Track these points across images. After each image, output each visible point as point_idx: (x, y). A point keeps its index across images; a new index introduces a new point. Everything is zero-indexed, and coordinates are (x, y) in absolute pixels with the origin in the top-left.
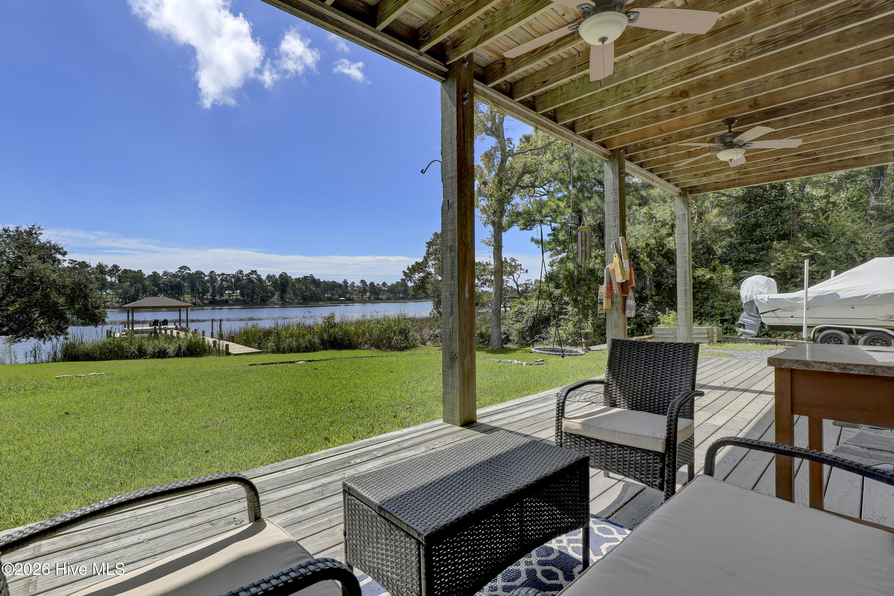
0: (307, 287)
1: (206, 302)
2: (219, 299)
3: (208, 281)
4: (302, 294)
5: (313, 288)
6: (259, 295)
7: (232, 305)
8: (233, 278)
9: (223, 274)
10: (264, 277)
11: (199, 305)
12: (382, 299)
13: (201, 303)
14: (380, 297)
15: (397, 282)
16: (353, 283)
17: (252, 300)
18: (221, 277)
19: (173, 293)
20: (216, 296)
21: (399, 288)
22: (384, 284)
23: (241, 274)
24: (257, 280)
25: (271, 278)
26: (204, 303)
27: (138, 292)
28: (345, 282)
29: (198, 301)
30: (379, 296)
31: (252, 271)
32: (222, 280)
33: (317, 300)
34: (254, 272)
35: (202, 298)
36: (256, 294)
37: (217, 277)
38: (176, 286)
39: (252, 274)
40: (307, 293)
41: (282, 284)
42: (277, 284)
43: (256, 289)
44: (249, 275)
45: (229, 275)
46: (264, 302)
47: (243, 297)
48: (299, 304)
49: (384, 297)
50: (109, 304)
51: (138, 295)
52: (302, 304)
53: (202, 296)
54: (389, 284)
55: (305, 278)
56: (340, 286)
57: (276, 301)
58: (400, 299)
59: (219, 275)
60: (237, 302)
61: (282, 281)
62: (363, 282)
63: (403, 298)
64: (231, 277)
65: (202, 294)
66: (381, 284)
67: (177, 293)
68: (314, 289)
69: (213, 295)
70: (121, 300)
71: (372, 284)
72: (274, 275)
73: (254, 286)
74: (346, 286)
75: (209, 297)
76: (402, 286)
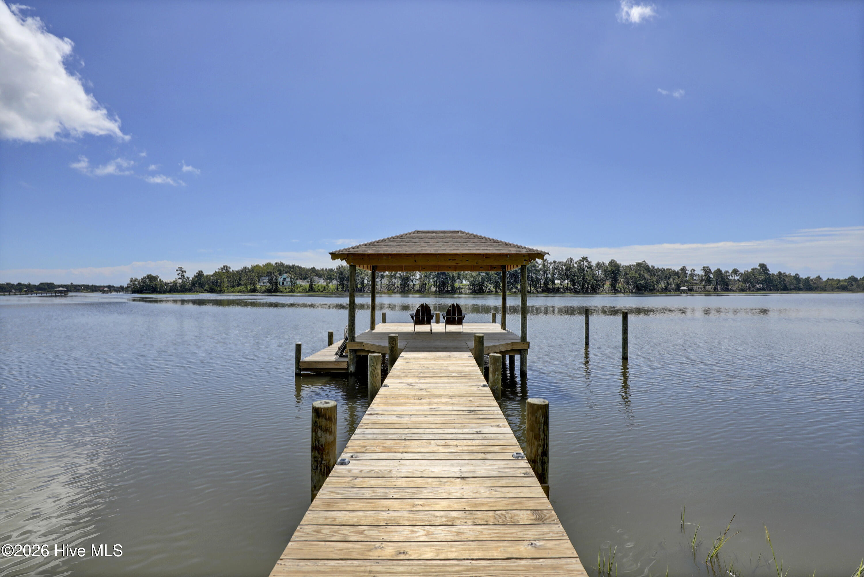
0: (640, 275)
1: (539, 290)
2: (551, 287)
3: (541, 270)
4: (635, 283)
5: (647, 275)
6: (589, 284)
7: (563, 293)
8: (565, 266)
9: (555, 262)
10: (594, 264)
11: (533, 293)
12: (732, 291)
13: (535, 291)
14: (730, 287)
15: (753, 269)
16: (693, 271)
17: (583, 289)
18: (553, 265)
19: (512, 281)
20: (548, 284)
21: (758, 277)
22: (735, 272)
23: (571, 262)
24: (588, 267)
25: (601, 266)
26: (537, 291)
27: (484, 280)
28: (684, 270)
29: (532, 289)
30: (728, 286)
31: (583, 258)
32: (554, 268)
33: (651, 290)
34: (585, 259)
35: (536, 286)
36: (586, 281)
37: (549, 265)
38: (514, 274)
39: (583, 261)
40: (641, 282)
41: (613, 272)
42: (608, 271)
43: (587, 277)
44: (579, 263)
45: (560, 263)
46: (595, 291)
47: (574, 285)
48: (632, 293)
49: (735, 288)
50: (462, 290)
51: (483, 283)
52: (635, 293)
53: (536, 285)
54: (742, 271)
55: (638, 264)
56: (677, 274)
57: (607, 290)
58: (758, 290)
59: (551, 263)
60: (567, 290)
61: (614, 269)
62: (706, 269)
63: (763, 290)
64: (563, 265)
65: (536, 282)
66: (730, 271)
67: (515, 281)
68: (648, 277)
69: (546, 284)
70: (471, 287)
71: (718, 271)
72: (603, 263)
73: (584, 274)
74: (686, 275)
75: (542, 286)
76: (761, 274)
